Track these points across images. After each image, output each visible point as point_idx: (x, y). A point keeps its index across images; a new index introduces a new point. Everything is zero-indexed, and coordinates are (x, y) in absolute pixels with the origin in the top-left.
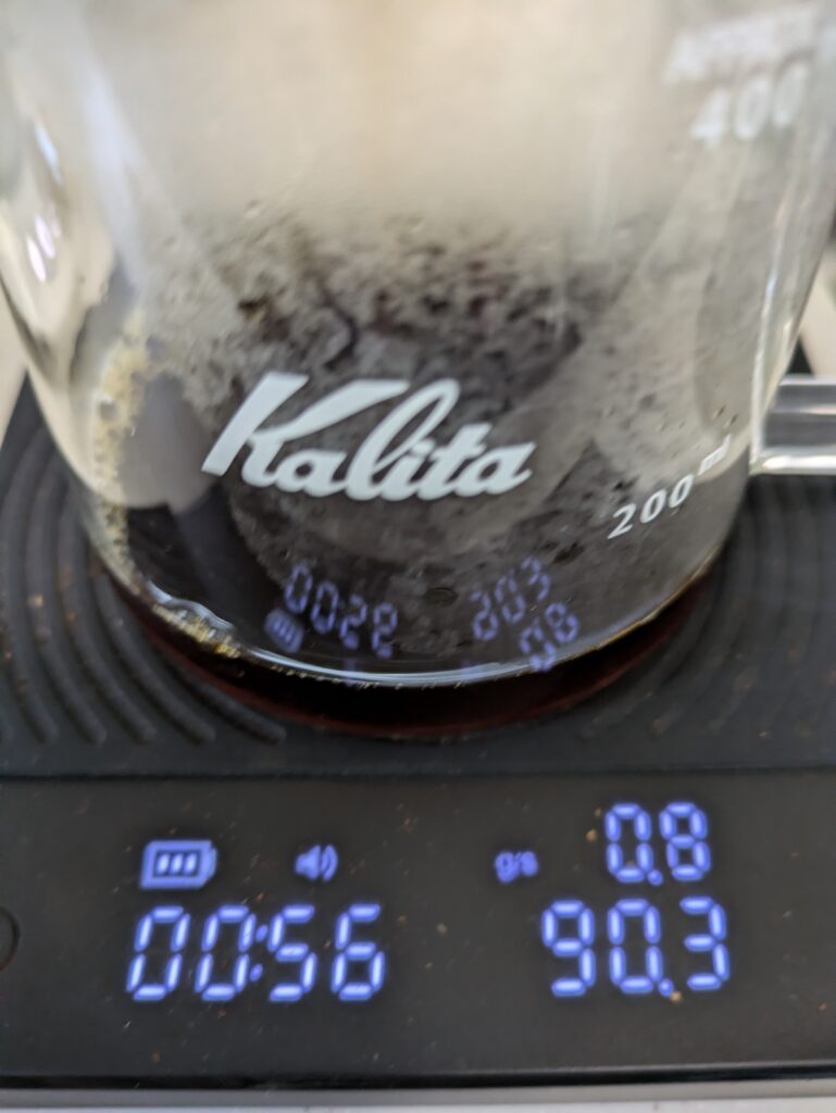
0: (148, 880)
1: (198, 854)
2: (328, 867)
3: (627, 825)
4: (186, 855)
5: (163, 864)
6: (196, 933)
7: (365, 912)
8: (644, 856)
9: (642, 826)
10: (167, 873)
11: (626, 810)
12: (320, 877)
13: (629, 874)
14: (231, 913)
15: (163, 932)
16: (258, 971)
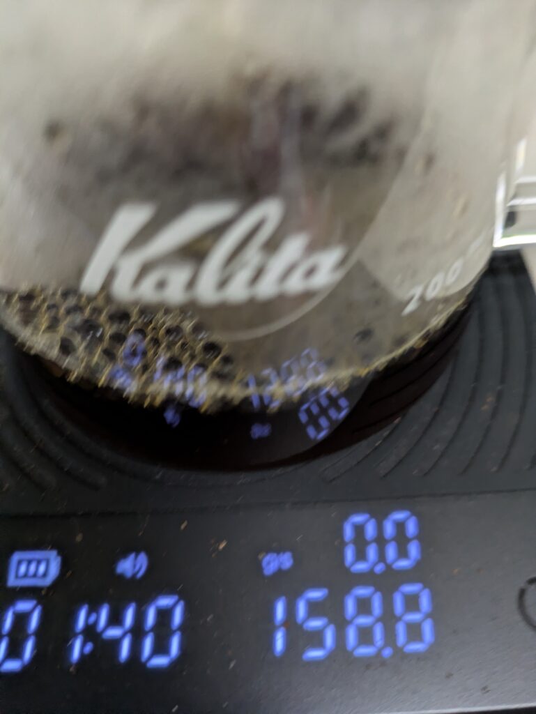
1: (47, 561)
2: (141, 569)
3: (359, 530)
4: (38, 561)
5: (23, 569)
7: (167, 602)
8: (372, 552)
9: (370, 530)
10: (26, 576)
11: (358, 519)
12: (134, 575)
13: (361, 567)
15: (21, 620)
16: (89, 647)
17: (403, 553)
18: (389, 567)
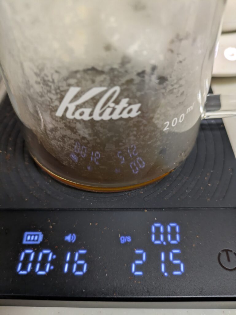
0: (24, 242)
1: (38, 235)
2: (73, 240)
3: (158, 229)
4: (35, 235)
5: (29, 238)
6: (36, 257)
7: (83, 252)
8: (162, 237)
9: (162, 229)
10: (30, 240)
11: (157, 225)
12: (71, 241)
13: (157, 242)
14: (46, 252)
15: (27, 256)
16: (52, 267)
17: (174, 238)
18: (168, 243)
